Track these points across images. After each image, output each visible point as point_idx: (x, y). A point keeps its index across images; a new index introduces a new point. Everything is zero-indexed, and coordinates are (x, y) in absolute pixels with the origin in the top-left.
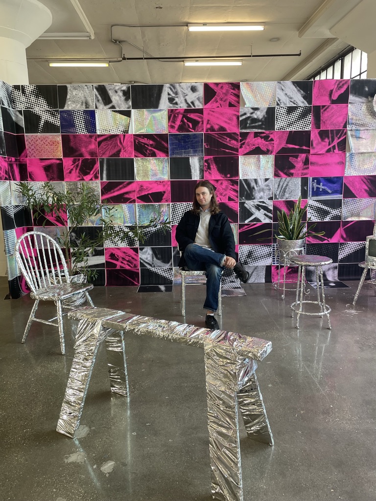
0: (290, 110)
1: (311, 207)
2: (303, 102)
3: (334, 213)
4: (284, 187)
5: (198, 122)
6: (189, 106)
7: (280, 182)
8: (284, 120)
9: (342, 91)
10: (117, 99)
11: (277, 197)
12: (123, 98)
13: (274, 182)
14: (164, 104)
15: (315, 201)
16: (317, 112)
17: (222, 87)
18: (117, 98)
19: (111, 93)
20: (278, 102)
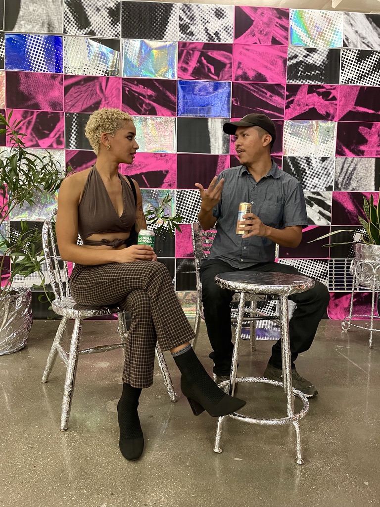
0: (363, 55)
4: (349, 172)
5: (224, 65)
6: (211, 38)
7: (344, 163)
8: (354, 70)
10: (99, 21)
11: (340, 186)
12: (109, 20)
13: (335, 163)
14: (173, 34)
17: (263, 13)
18: (99, 19)
19: (89, 12)
20: (346, 42)
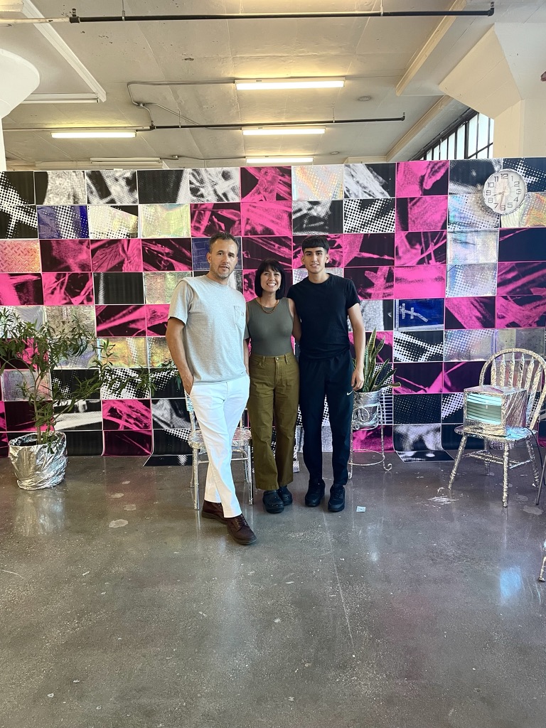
0: (365, 204)
1: (398, 341)
2: (383, 193)
3: (433, 351)
5: (234, 222)
6: (220, 199)
8: (357, 219)
9: (438, 176)
10: (118, 190)
12: (126, 188)
14: (185, 196)
15: (404, 333)
16: (403, 207)
17: (266, 172)
18: (118, 188)
19: (109, 182)
20: (347, 193)
